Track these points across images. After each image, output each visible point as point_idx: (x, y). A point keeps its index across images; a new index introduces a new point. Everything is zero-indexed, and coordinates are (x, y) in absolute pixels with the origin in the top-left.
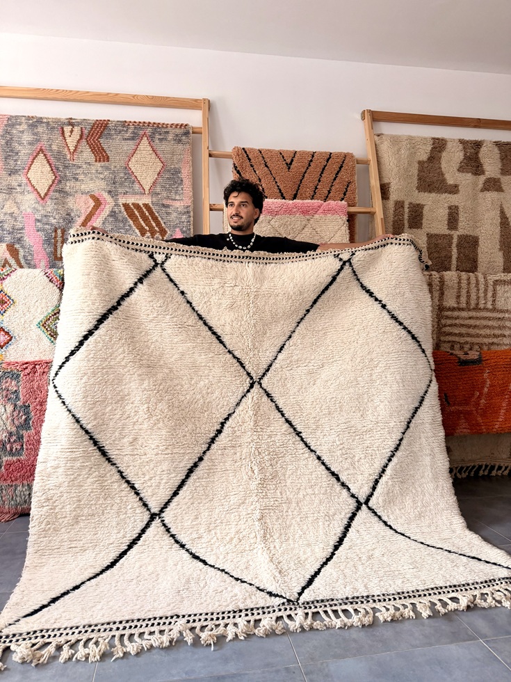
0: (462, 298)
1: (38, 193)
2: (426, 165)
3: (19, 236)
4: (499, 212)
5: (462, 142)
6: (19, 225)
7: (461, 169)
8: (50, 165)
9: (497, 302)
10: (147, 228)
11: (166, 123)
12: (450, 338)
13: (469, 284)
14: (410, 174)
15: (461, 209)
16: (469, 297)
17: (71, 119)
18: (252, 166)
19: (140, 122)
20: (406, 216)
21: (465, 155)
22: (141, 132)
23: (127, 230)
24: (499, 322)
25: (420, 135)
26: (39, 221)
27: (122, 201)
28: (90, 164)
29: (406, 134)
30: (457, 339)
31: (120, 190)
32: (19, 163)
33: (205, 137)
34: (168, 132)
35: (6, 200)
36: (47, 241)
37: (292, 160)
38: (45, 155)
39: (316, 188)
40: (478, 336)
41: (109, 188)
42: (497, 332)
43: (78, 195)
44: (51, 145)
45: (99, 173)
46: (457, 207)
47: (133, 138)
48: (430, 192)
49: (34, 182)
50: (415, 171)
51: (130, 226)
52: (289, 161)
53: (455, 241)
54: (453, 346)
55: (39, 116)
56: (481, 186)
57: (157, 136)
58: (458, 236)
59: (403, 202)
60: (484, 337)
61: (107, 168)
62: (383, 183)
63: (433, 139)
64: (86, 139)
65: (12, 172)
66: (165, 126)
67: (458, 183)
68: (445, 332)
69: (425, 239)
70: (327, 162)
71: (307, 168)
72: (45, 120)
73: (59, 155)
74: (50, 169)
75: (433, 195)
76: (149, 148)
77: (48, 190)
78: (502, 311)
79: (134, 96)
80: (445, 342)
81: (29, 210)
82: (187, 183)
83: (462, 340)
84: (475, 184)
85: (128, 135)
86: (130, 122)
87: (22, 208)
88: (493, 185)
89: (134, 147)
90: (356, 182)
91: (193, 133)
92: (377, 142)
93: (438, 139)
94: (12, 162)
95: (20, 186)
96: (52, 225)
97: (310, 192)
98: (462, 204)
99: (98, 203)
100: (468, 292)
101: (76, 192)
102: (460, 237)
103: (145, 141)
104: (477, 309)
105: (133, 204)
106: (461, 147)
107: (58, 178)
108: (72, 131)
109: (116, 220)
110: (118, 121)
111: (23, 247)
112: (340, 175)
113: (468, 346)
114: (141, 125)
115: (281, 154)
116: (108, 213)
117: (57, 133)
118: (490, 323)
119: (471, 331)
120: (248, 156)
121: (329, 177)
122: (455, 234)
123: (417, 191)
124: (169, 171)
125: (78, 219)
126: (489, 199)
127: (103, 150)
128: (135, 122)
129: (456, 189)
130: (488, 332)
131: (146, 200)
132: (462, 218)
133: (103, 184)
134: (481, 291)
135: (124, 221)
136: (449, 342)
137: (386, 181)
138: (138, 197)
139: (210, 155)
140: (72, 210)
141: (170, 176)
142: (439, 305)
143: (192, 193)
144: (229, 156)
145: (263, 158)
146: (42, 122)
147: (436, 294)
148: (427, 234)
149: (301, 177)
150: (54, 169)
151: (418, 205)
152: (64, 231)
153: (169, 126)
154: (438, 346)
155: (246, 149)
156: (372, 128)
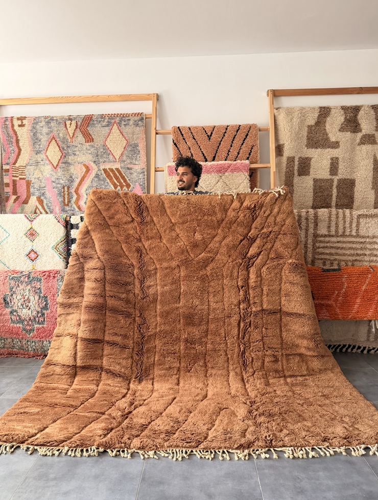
0: (332, 228)
1: (53, 165)
2: (313, 128)
3: (43, 191)
4: (372, 160)
5: (344, 108)
6: (43, 185)
7: (342, 130)
8: (59, 146)
9: (360, 231)
10: (118, 184)
11: (128, 113)
12: (323, 257)
13: (337, 218)
14: (300, 136)
15: (340, 160)
16: (337, 227)
17: (70, 116)
18: (184, 139)
19: (112, 114)
21: (346, 118)
22: (113, 121)
23: (106, 186)
24: (361, 245)
25: (310, 105)
26: (54, 182)
27: (102, 167)
28: (82, 144)
29: (299, 105)
30: (328, 257)
31: (101, 160)
32: (41, 146)
33: (153, 120)
34: (129, 120)
35: (35, 170)
36: (60, 194)
37: (212, 133)
38: (56, 140)
39: (229, 151)
40: (344, 255)
41: (94, 159)
42: (359, 252)
43: (76, 164)
44: (59, 134)
45: (88, 150)
46: (337, 158)
47: (108, 126)
48: (316, 148)
49: (50, 158)
50: (305, 133)
51: (107, 183)
52: (209, 134)
53: (335, 183)
54: (325, 262)
55: (52, 115)
56: (358, 141)
57: (123, 123)
58: (338, 180)
59: (294, 158)
60: (349, 255)
61: (93, 146)
62: (279, 144)
63: (321, 108)
64: (79, 128)
65: (38, 152)
66: (127, 115)
67: (338, 140)
68: (318, 252)
69: (312, 182)
70: (237, 132)
71: (223, 138)
72: (55, 118)
73: (64, 140)
74: (59, 149)
75: (319, 150)
76: (118, 131)
77: (58, 163)
78: (363, 237)
79: (109, 96)
80: (318, 259)
81: (48, 176)
82: (143, 153)
83: (332, 258)
84: (354, 140)
85: (104, 124)
86: (106, 115)
87: (44, 174)
88: (368, 139)
89: (108, 131)
90: (258, 145)
91: (146, 118)
92: (276, 114)
93: (324, 108)
94: (37, 146)
95: (42, 160)
96: (61, 184)
97: (224, 154)
98: (342, 156)
99: (88, 170)
100: (336, 224)
101: (75, 162)
102: (339, 181)
103: (115, 126)
104: (343, 235)
105: (109, 169)
106: (342, 112)
107: (64, 154)
108: (71, 124)
109: (99, 179)
110: (98, 115)
111: (45, 198)
112: (246, 141)
113: (337, 262)
114: (113, 116)
115: (204, 129)
116: (94, 175)
117: (62, 126)
118: (354, 246)
119: (339, 251)
120: (181, 133)
121: (237, 142)
122: (336, 178)
123: (306, 148)
124: (131, 145)
125: (76, 180)
126: (365, 151)
127: (90, 134)
128: (109, 114)
129: (337, 144)
130: (352, 252)
131: (117, 166)
132: (341, 167)
133: (90, 157)
134: (347, 223)
135: (104, 180)
136: (322, 259)
137: (281, 142)
138: (112, 164)
139: (157, 134)
140: (73, 174)
141: (132, 149)
142: (314, 233)
143: (145, 160)
144: (169, 133)
145: (192, 133)
146: (53, 120)
147: (311, 226)
148: (314, 179)
149: (218, 145)
150: (61, 149)
151: (307, 158)
152: (68, 188)
153: (130, 115)
154: (313, 262)
155: (180, 128)
156: (273, 104)
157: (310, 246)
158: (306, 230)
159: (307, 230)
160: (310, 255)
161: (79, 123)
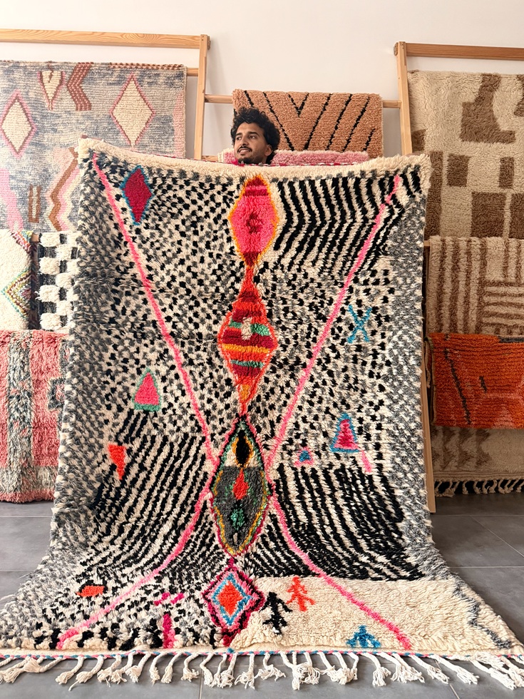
0: (509, 271)
1: (13, 146)
2: (473, 108)
5: (521, 78)
7: (519, 112)
8: (26, 114)
11: (157, 64)
12: (494, 320)
13: (519, 252)
14: (452, 119)
15: (517, 162)
16: (519, 268)
17: (51, 62)
19: (127, 64)
20: (445, 171)
22: (128, 76)
25: (467, 71)
26: (13, 177)
28: (69, 113)
29: (447, 70)
30: (503, 321)
33: (200, 79)
34: (158, 75)
36: (22, 200)
37: (303, 104)
38: (21, 104)
39: (332, 137)
43: (57, 148)
44: (28, 92)
45: (80, 123)
46: (511, 160)
47: (118, 83)
48: (477, 141)
49: (8, 134)
50: (458, 115)
52: (299, 105)
53: (508, 201)
54: (498, 330)
55: (16, 60)
57: (146, 80)
58: (513, 195)
59: (441, 153)
61: (89, 118)
62: (416, 130)
63: (483, 75)
64: (67, 85)
66: (155, 67)
67: (513, 129)
68: (488, 312)
69: (470, 199)
70: (346, 105)
71: (322, 113)
72: (22, 65)
73: (37, 104)
74: (26, 119)
75: (482, 144)
76: (137, 94)
77: (24, 143)
79: (122, 35)
80: (487, 324)
81: (3, 166)
82: (179, 133)
83: (510, 323)
85: (112, 79)
86: (116, 64)
89: (119, 93)
90: (382, 129)
91: (188, 75)
92: (411, 81)
93: (490, 75)
96: (27, 183)
97: (324, 141)
98: (519, 155)
100: (518, 262)
101: (55, 145)
102: (515, 197)
103: (132, 85)
106: (519, 84)
107: (35, 129)
108: (51, 76)
110: (102, 64)
112: (361, 121)
113: (518, 330)
114: (128, 67)
115: (290, 96)
117: (35, 78)
120: (250, 100)
121: (347, 122)
122: (509, 193)
123: (460, 140)
124: (159, 119)
125: (55, 175)
127: (85, 96)
128: (121, 64)
129: (512, 136)
132: (519, 173)
136: (493, 324)
137: (420, 127)
139: (206, 100)
140: (50, 165)
141: (160, 126)
142: (480, 278)
143: (184, 145)
144: (228, 101)
145: (269, 102)
146: (19, 67)
147: (476, 265)
148: (473, 193)
149: (314, 124)
150: (30, 120)
151: (462, 157)
152: (40, 190)
153: (160, 67)
154: (478, 329)
155: (248, 92)
156: (405, 64)
157: (474, 300)
158: (467, 271)
159: (468, 273)
160: (473, 316)
161: (66, 76)
